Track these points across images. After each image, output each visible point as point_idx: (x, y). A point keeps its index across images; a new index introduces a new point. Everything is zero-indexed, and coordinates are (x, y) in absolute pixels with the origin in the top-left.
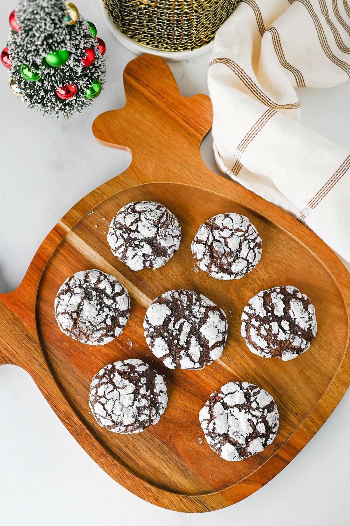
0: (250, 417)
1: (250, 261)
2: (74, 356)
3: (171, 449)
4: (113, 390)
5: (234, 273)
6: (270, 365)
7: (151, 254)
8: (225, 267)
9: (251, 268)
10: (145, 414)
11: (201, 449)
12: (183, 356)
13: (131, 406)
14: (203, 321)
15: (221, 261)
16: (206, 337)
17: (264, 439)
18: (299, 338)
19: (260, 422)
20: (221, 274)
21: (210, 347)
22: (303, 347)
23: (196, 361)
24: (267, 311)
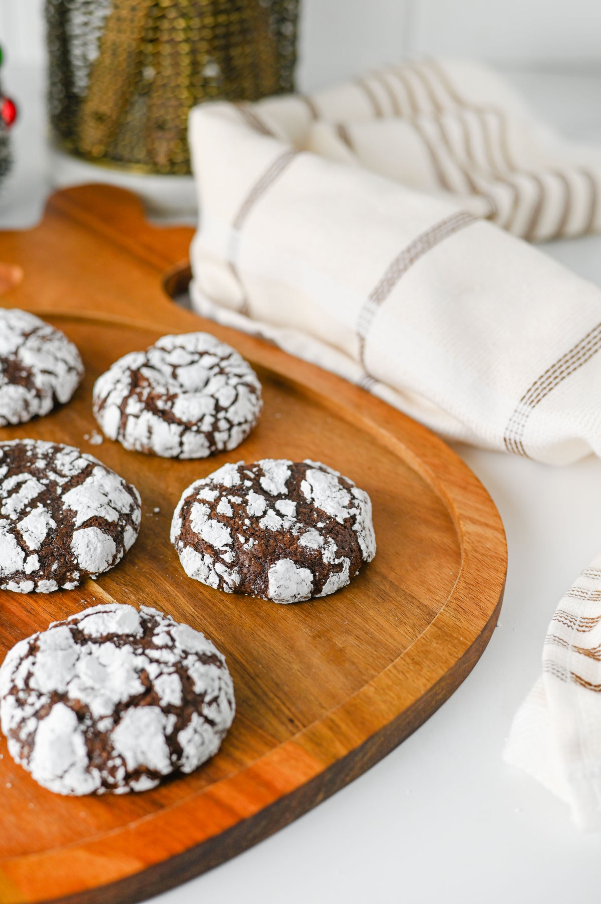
0: (140, 662)
1: (224, 403)
5: (180, 423)
6: (236, 613)
8: (160, 404)
9: (223, 425)
14: (76, 481)
15: (153, 388)
16: (74, 508)
17: (173, 719)
18: (317, 533)
19: (170, 674)
20: (148, 416)
21: (78, 524)
22: (328, 556)
23: (31, 549)
24: (244, 477)
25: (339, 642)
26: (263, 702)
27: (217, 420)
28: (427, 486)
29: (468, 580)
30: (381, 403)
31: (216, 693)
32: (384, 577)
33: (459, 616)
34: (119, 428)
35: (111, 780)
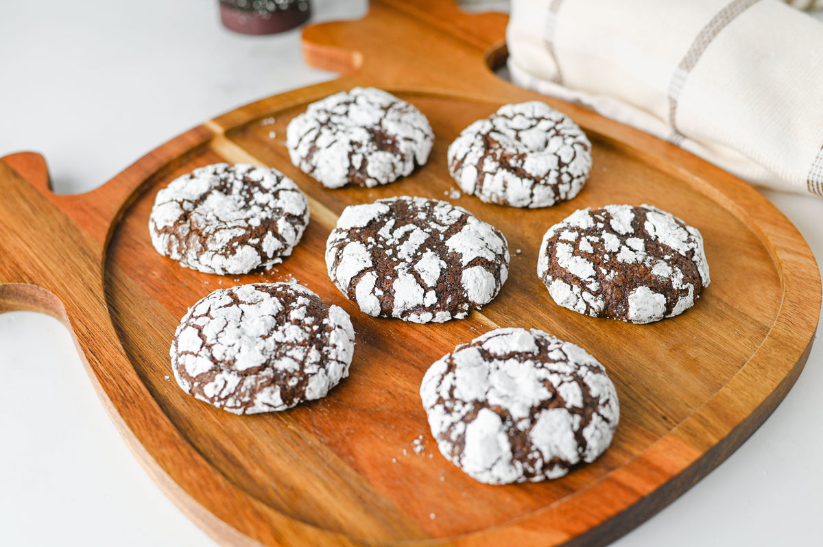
0: (543, 373)
1: (565, 159)
2: (167, 291)
3: (340, 455)
4: (230, 305)
5: (530, 178)
6: (603, 333)
7: (365, 142)
8: (512, 162)
9: (565, 178)
10: (292, 357)
11: (417, 462)
12: (400, 274)
13: (264, 337)
14: (455, 229)
15: (505, 149)
16: (458, 251)
17: (577, 418)
18: (666, 264)
19: (570, 382)
20: (503, 173)
21: (464, 264)
22: (677, 283)
23: (429, 286)
24: (596, 221)
25: (692, 353)
26: (640, 405)
27: (561, 174)
28: (740, 223)
29: (791, 299)
30: (692, 156)
31: (607, 397)
32: (719, 300)
33: (790, 329)
34: (476, 184)
35: (531, 470)
